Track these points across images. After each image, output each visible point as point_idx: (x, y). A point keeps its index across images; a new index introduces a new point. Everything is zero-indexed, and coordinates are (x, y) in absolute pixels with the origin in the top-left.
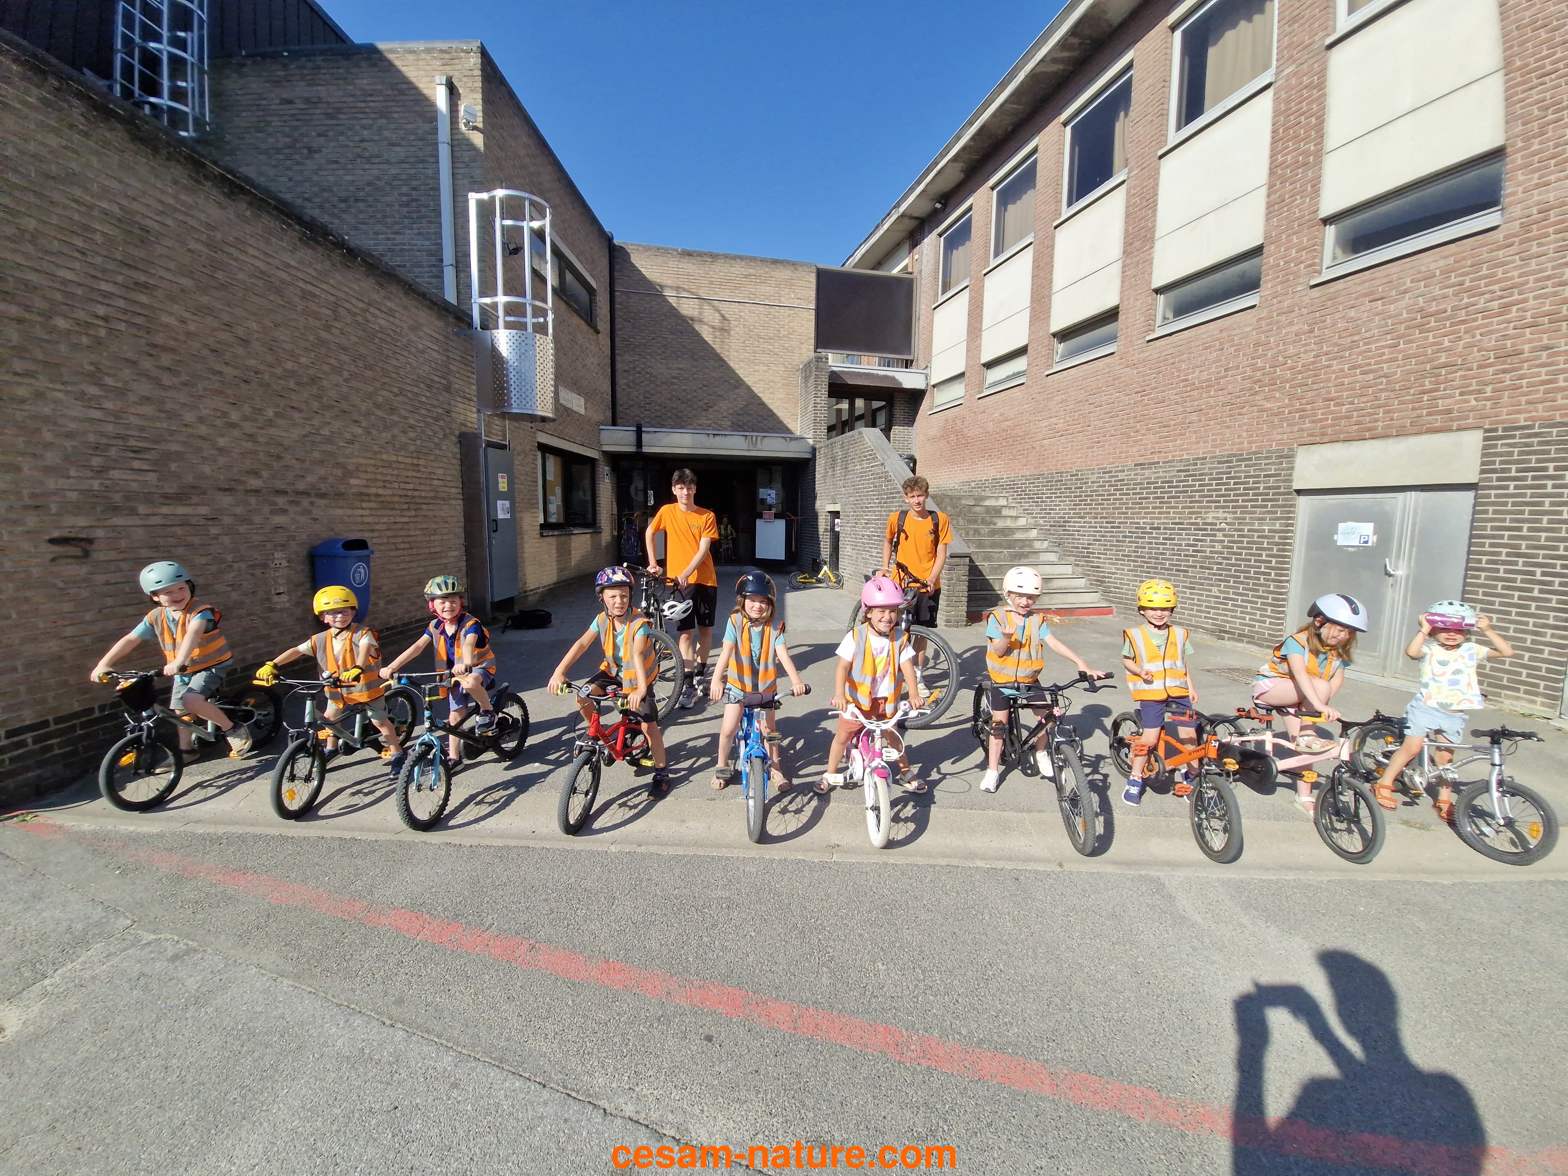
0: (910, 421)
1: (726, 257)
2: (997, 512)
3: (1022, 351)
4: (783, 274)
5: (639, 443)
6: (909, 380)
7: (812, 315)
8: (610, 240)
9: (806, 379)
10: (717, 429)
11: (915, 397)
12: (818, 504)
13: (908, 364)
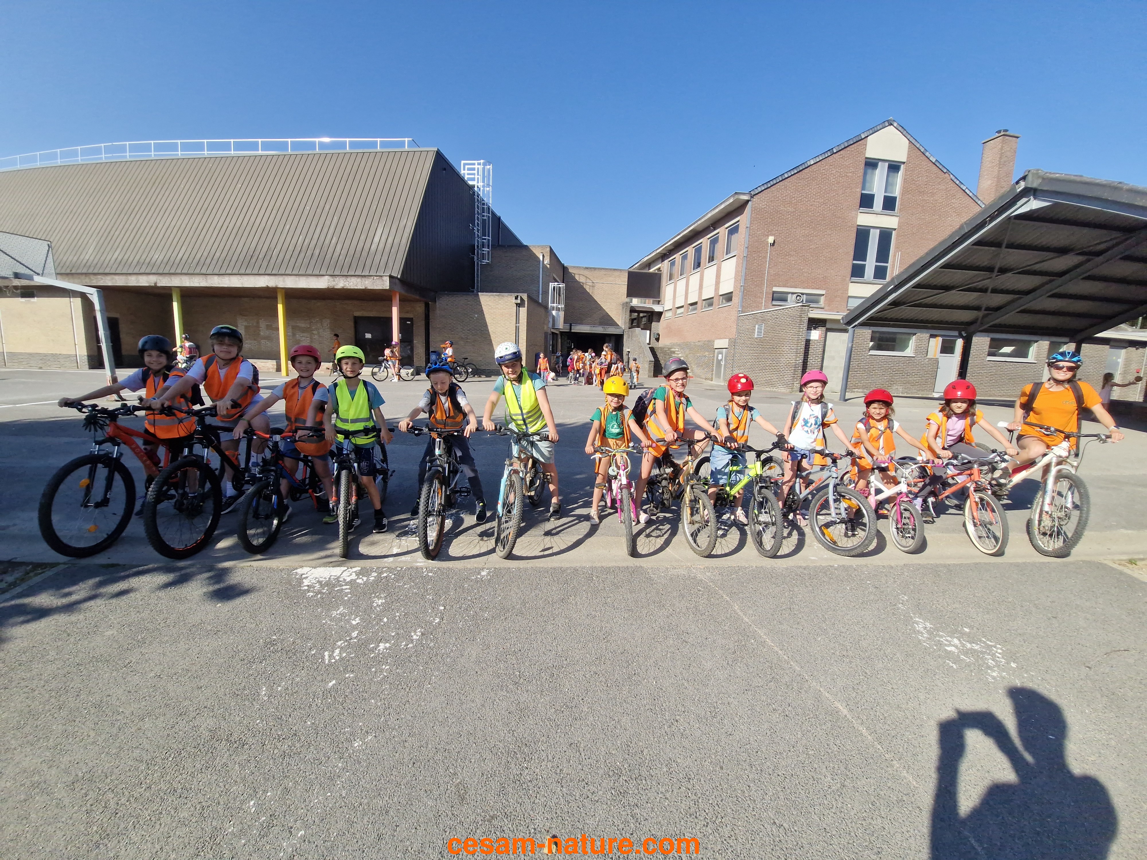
0: (659, 320)
1: (599, 269)
2: (674, 352)
3: (682, 307)
4: (617, 273)
5: (571, 329)
6: (657, 308)
7: (626, 287)
8: (563, 265)
9: (623, 308)
10: (593, 324)
11: (660, 314)
12: (624, 348)
13: (659, 302)
